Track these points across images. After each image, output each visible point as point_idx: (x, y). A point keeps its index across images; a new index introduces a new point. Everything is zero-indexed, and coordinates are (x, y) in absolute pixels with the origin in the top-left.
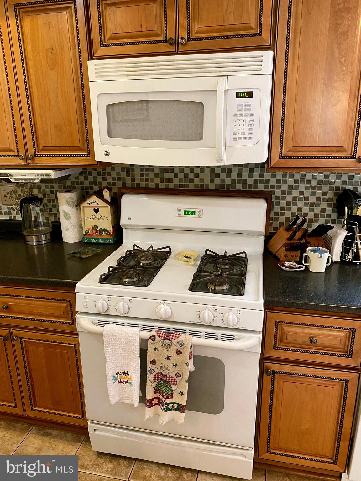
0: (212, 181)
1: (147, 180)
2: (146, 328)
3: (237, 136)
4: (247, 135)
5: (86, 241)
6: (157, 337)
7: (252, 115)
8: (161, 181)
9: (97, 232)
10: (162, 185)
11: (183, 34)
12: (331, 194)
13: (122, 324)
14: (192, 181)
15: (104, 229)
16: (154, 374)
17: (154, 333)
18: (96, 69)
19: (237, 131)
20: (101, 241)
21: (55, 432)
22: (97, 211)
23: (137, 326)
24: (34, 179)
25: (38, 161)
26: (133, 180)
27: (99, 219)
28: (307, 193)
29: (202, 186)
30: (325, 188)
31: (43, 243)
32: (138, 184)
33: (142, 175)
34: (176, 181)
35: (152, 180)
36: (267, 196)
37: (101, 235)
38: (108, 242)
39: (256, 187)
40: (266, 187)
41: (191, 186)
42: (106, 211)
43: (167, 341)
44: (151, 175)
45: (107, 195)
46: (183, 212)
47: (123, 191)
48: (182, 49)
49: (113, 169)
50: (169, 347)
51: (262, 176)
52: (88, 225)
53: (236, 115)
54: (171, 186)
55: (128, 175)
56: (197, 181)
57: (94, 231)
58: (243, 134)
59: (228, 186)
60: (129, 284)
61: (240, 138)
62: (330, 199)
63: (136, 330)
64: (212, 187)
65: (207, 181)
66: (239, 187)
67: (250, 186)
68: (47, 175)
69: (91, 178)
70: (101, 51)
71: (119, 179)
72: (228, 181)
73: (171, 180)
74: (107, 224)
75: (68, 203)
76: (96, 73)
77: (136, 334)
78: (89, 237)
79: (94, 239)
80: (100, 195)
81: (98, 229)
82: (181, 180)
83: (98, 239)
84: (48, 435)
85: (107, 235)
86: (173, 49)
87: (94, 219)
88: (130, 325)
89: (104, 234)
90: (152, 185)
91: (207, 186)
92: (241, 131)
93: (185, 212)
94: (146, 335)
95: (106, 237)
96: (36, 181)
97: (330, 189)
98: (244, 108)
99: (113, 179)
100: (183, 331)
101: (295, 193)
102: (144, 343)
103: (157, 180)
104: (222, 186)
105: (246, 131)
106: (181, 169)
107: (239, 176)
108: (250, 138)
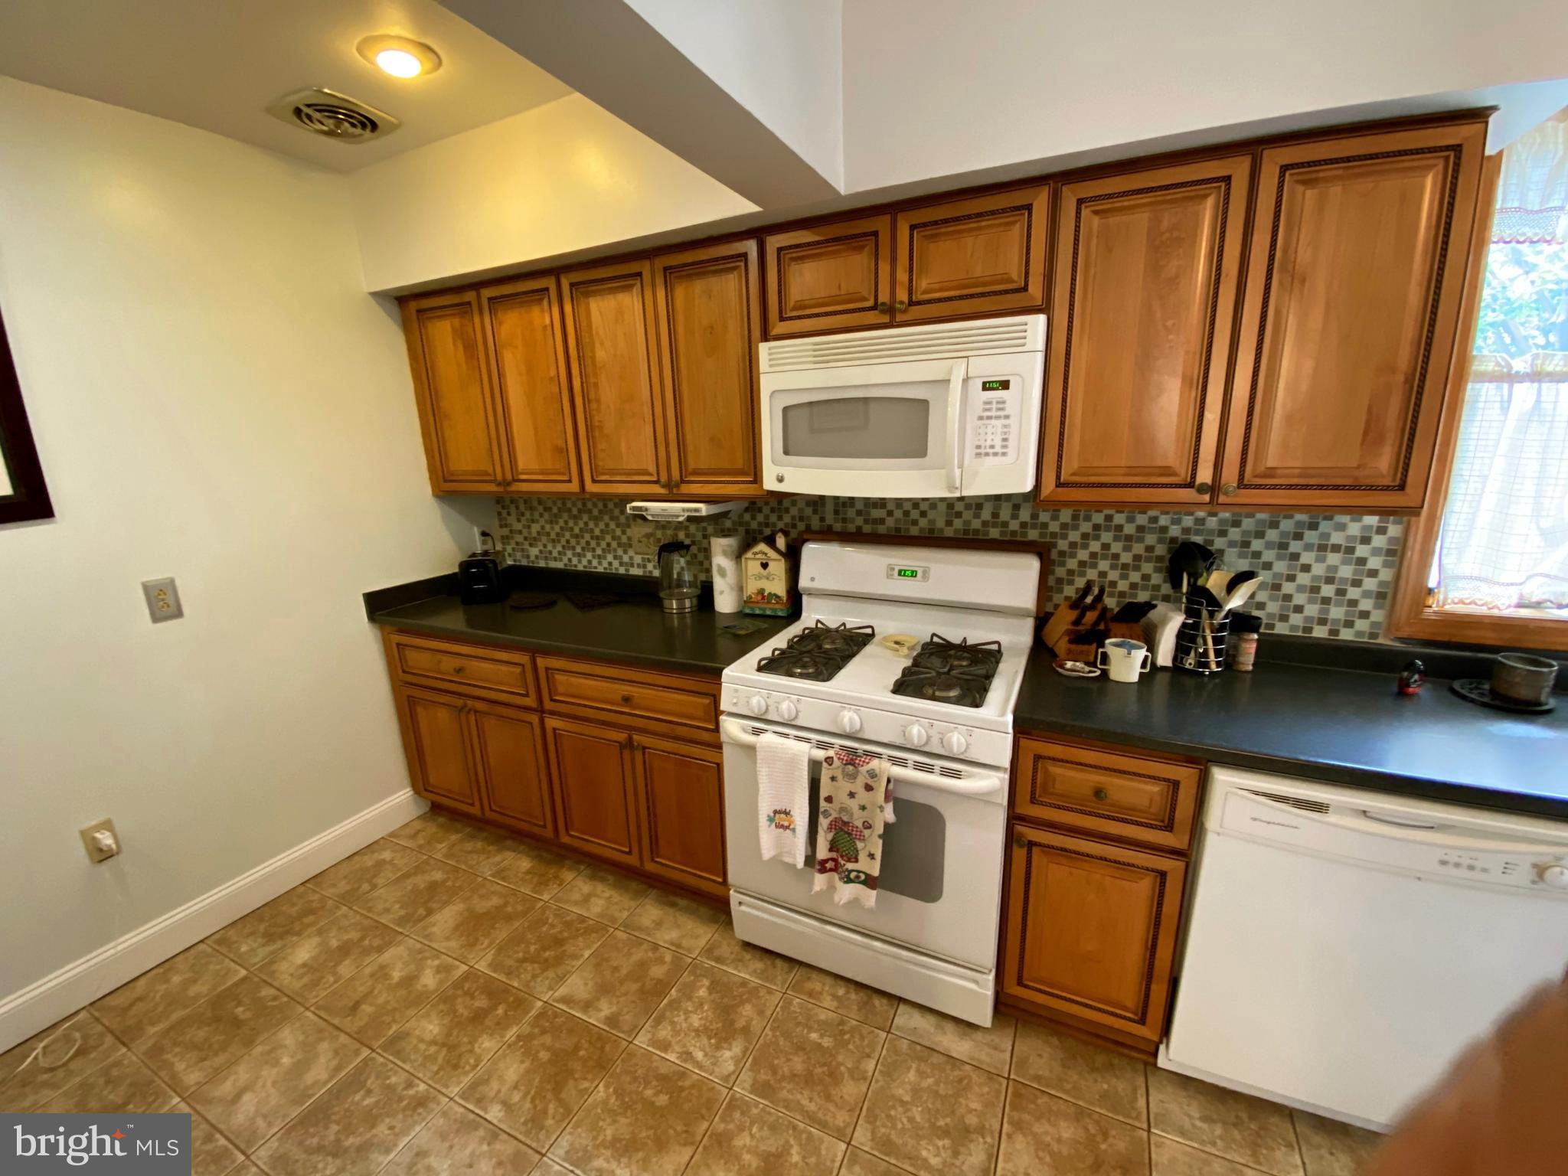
0: (949, 523)
1: (844, 520)
2: (822, 745)
3: (982, 451)
4: (998, 449)
5: (747, 611)
6: (835, 759)
7: (1007, 417)
8: (866, 521)
9: (763, 598)
10: (867, 529)
11: (902, 295)
12: (1161, 550)
13: (786, 736)
14: (915, 523)
15: (775, 595)
16: (830, 819)
17: (831, 753)
18: (770, 354)
19: (982, 443)
20: (768, 613)
21: (682, 902)
22: (765, 566)
23: (807, 740)
24: (678, 516)
25: (685, 489)
26: (822, 519)
27: (768, 579)
28: (1116, 547)
29: (932, 531)
30: (1151, 539)
31: (687, 610)
32: (830, 527)
33: (836, 512)
34: (890, 522)
35: (852, 520)
36: (1042, 551)
37: (769, 602)
38: (780, 614)
39: (1025, 534)
40: (1042, 535)
41: (914, 531)
42: (778, 567)
43: (851, 768)
44: (851, 513)
45: (781, 542)
46: (896, 572)
47: (806, 537)
48: (899, 318)
49: (794, 503)
50: (853, 777)
51: (1034, 516)
52: (751, 588)
53: (981, 418)
54: (882, 529)
55: (815, 512)
56: (923, 523)
57: (759, 598)
58: (992, 447)
59: (976, 531)
60: (802, 676)
61: (987, 454)
62: (1159, 559)
63: (805, 746)
64: (949, 532)
65: (940, 523)
66: (994, 533)
67: (1014, 533)
68: (696, 510)
69: (760, 518)
70: (780, 328)
71: (801, 519)
72: (976, 524)
73: (882, 521)
74: (778, 587)
75: (725, 553)
76: (770, 360)
77: (803, 751)
78: (751, 605)
79: (760, 609)
80: (771, 542)
81: (766, 594)
82: (897, 521)
83: (764, 609)
84: (673, 905)
85: (777, 603)
86: (886, 319)
87: (760, 578)
88: (798, 738)
89: (773, 601)
90: (851, 528)
91: (942, 530)
92: (989, 443)
93: (900, 572)
94: (820, 754)
95: (777, 606)
96: (681, 519)
97: (1160, 541)
98: (994, 406)
99: (793, 518)
100: (879, 756)
101: (1095, 546)
102: (815, 766)
103: (859, 521)
104: (966, 532)
105: (998, 443)
106: (899, 502)
107: (995, 515)
108: (1004, 454)
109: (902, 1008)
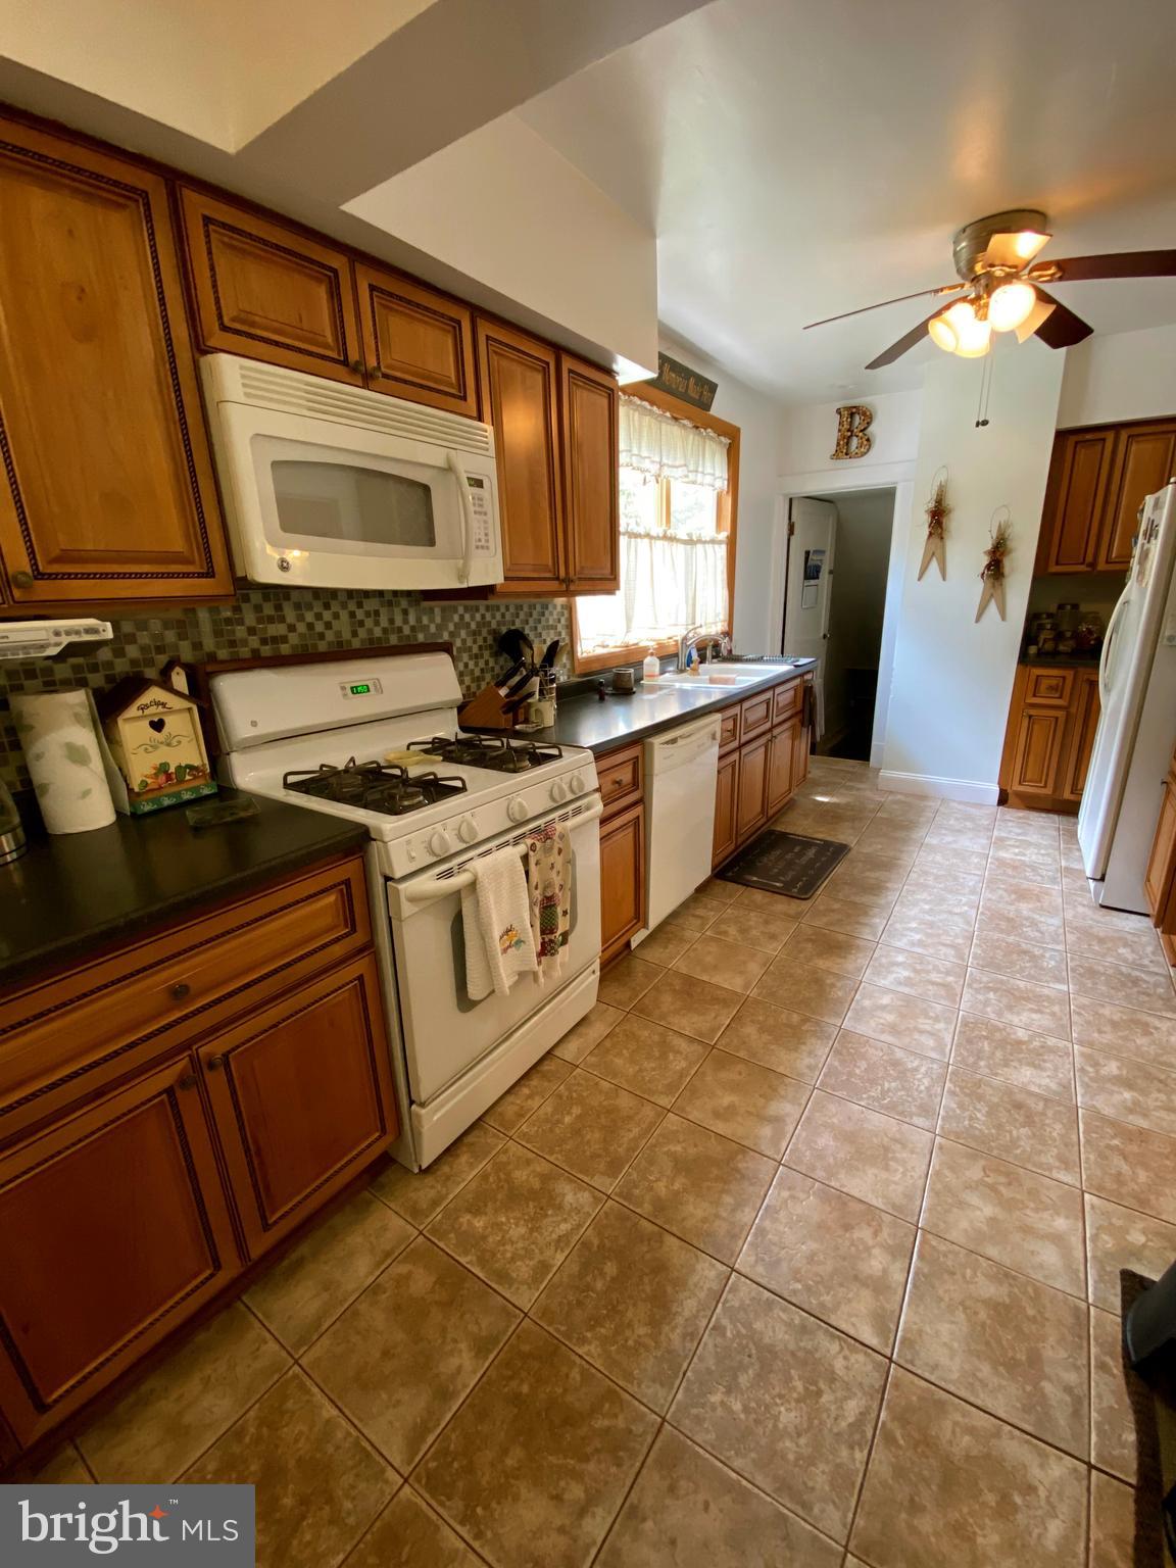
4: (483, 543)
5: (147, 808)
6: (536, 843)
7: (485, 513)
9: (169, 777)
11: (371, 361)
15: (188, 766)
16: (539, 904)
18: (243, 377)
20: (187, 796)
22: (158, 726)
24: (44, 647)
25: (48, 592)
27: (169, 745)
29: (339, 643)
36: (446, 648)
37: (181, 781)
38: (206, 791)
42: (183, 723)
43: (548, 842)
45: (180, 680)
46: (349, 692)
47: (209, 669)
48: (371, 385)
50: (551, 849)
52: (141, 769)
57: (162, 778)
58: (480, 540)
61: (477, 547)
68: (89, 631)
70: (221, 339)
73: (284, 639)
74: (188, 751)
76: (244, 385)
77: (511, 855)
79: (168, 796)
80: (166, 684)
81: (172, 770)
83: (178, 794)
85: (195, 777)
86: (359, 381)
87: (155, 748)
89: (188, 777)
92: (478, 536)
93: (352, 688)
95: (196, 783)
96: (52, 651)
98: (478, 502)
105: (483, 538)
109: (557, 1053)
